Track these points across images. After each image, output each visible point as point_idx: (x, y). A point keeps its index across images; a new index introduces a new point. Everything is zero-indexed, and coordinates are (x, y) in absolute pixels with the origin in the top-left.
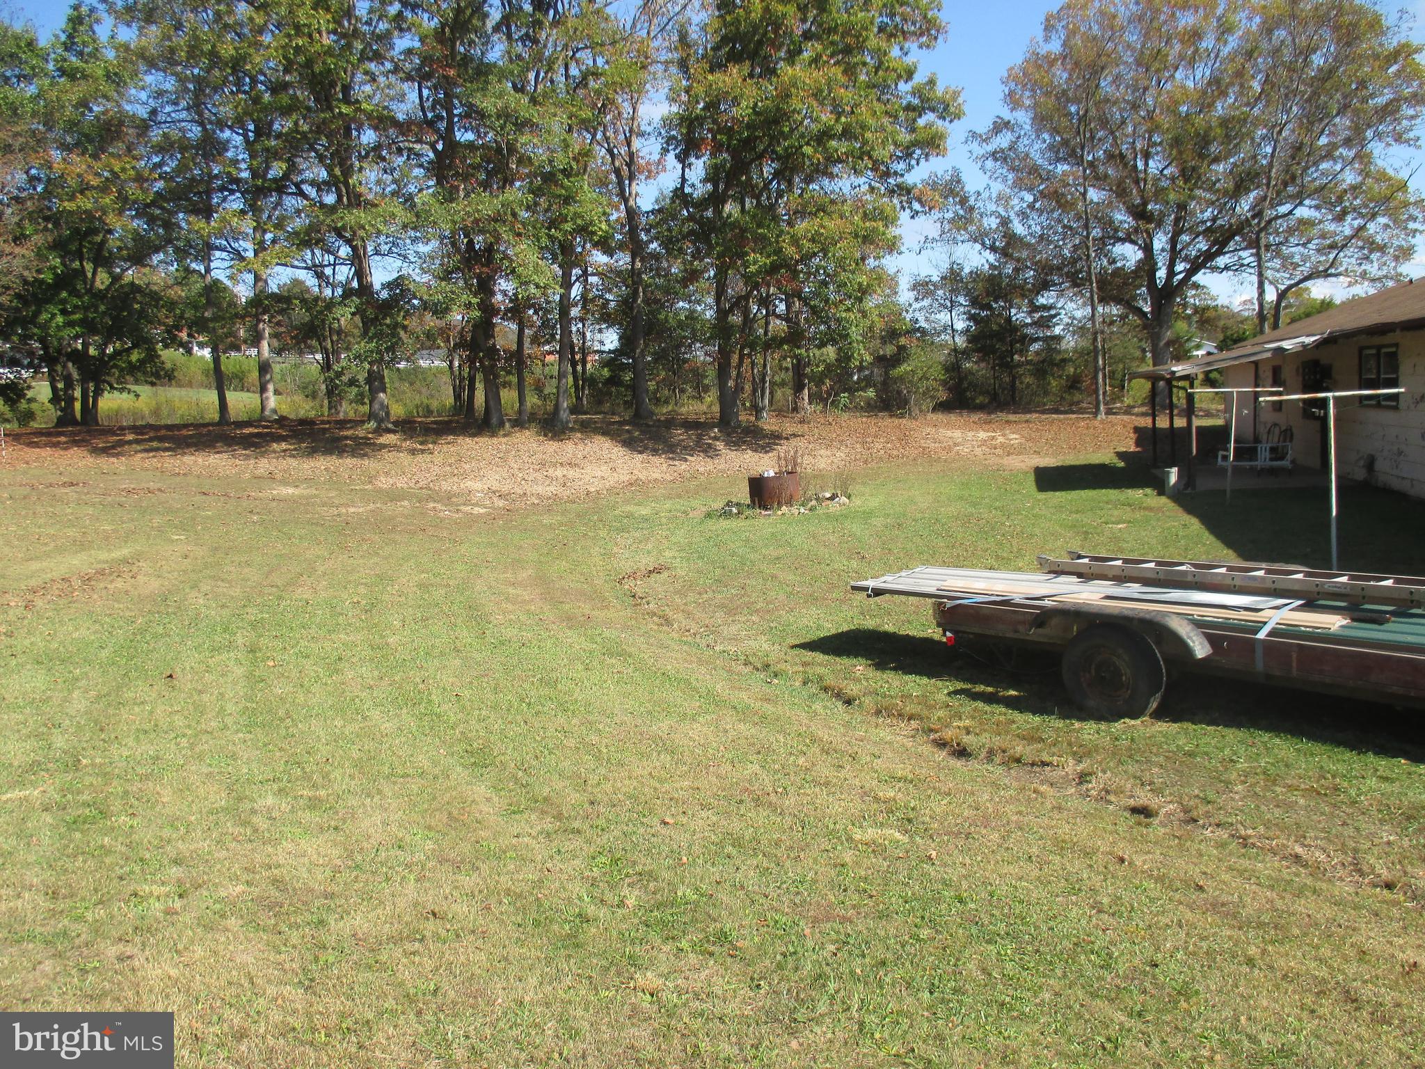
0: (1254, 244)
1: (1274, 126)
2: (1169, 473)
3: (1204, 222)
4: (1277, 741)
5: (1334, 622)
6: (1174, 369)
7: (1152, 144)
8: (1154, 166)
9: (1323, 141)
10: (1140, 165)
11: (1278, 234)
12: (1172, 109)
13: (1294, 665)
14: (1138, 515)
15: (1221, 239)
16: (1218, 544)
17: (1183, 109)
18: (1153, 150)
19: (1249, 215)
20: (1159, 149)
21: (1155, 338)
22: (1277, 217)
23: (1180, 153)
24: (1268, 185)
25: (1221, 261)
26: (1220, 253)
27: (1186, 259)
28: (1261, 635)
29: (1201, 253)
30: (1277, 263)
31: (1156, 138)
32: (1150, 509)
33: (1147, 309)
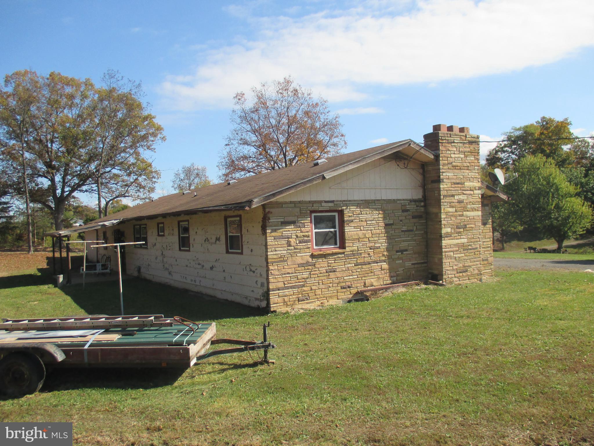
0: (97, 182)
1: (104, 137)
2: (59, 277)
3: (76, 172)
4: (94, 391)
5: (115, 337)
6: (61, 232)
7: (54, 137)
8: (55, 146)
9: (122, 145)
10: (49, 145)
11: (106, 179)
12: (62, 124)
13: (100, 358)
14: (44, 297)
15: (84, 179)
16: (78, 307)
17: (68, 125)
18: (55, 140)
19: (94, 171)
20: (57, 140)
21: (56, 219)
22: (105, 172)
23: (66, 142)
24: (101, 160)
25: (84, 188)
26: (83, 185)
27: (69, 186)
28: (86, 347)
29: (75, 184)
30: (106, 190)
31: (56, 135)
32: (50, 294)
33: (53, 206)
